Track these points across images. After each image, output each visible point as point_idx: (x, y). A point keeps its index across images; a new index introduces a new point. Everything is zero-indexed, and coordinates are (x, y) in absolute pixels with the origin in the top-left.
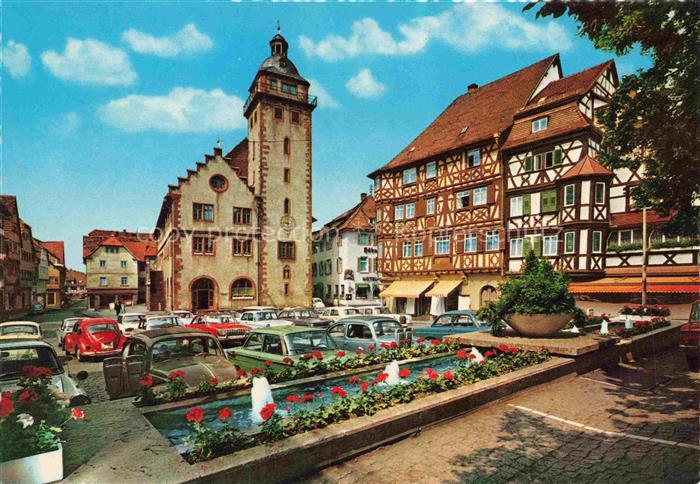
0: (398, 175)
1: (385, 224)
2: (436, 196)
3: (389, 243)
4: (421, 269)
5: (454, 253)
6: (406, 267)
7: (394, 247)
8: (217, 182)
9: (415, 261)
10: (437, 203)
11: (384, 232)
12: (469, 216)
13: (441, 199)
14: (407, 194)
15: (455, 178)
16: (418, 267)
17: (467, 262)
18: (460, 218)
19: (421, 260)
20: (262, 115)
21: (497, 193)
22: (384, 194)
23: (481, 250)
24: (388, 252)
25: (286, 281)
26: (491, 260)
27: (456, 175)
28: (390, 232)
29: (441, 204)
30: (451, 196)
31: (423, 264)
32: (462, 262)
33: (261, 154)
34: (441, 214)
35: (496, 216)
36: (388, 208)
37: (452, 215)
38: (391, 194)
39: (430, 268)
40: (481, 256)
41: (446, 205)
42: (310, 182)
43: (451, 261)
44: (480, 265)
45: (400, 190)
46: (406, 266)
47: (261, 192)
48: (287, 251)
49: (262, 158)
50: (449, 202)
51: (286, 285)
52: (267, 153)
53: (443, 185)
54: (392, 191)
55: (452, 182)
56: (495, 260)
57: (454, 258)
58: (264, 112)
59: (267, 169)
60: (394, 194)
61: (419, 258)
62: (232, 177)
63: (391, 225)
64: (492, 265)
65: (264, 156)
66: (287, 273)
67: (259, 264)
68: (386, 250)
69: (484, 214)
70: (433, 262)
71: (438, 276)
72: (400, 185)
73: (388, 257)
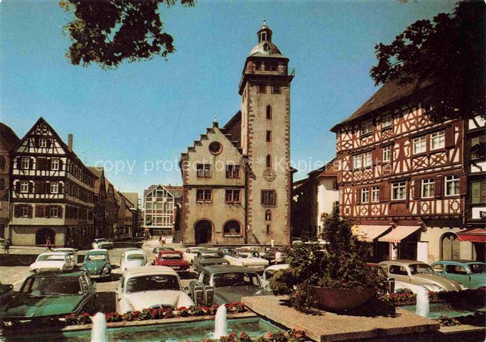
0: (356, 127)
1: (344, 173)
2: (393, 144)
3: (348, 190)
4: (379, 214)
5: (411, 199)
6: (364, 213)
7: (353, 194)
8: (215, 148)
9: (373, 206)
10: (393, 150)
11: (344, 180)
12: (426, 162)
13: (397, 146)
14: (364, 144)
15: (411, 125)
16: (376, 212)
17: (425, 207)
18: (416, 164)
19: (378, 206)
20: (249, 90)
21: (457, 135)
22: (344, 146)
23: (439, 196)
24: (348, 198)
25: (268, 222)
26: (450, 207)
27: (412, 122)
28: (350, 180)
29: (398, 151)
30: (407, 143)
31: (380, 210)
32: (419, 208)
33: (248, 121)
34: (397, 161)
35: (456, 159)
36: (347, 158)
37: (409, 161)
38: (350, 145)
39: (386, 213)
40: (439, 203)
41: (402, 152)
42: (288, 140)
43: (408, 207)
44: (439, 211)
45: (358, 141)
46: (364, 211)
47: (248, 151)
48: (268, 198)
49: (249, 125)
50: (406, 149)
51: (268, 226)
52: (252, 120)
53: (399, 132)
54: (351, 142)
55: (408, 129)
56: (455, 206)
57: (411, 204)
58: (251, 88)
59: (253, 133)
60: (353, 145)
61: (376, 204)
62: (225, 143)
63: (350, 173)
64: (451, 212)
65: (250, 123)
66: (268, 216)
67: (246, 209)
68: (346, 196)
69: (442, 158)
70: (390, 208)
71: (394, 221)
72: (358, 136)
73: (348, 203)
